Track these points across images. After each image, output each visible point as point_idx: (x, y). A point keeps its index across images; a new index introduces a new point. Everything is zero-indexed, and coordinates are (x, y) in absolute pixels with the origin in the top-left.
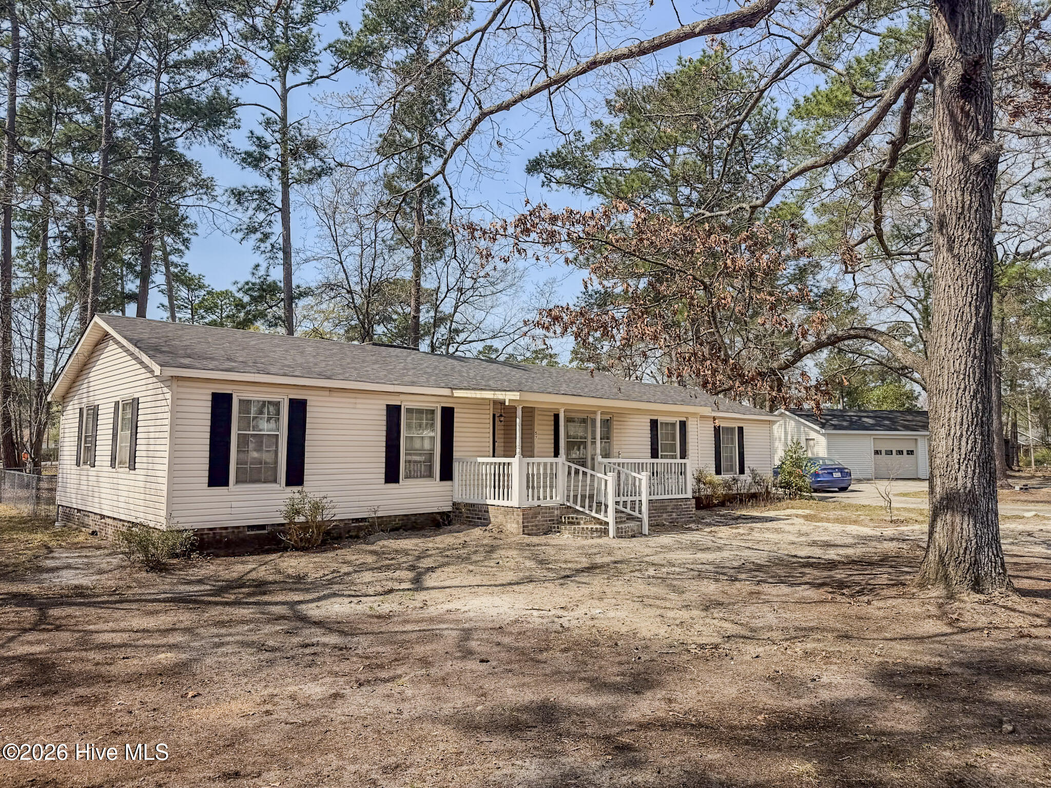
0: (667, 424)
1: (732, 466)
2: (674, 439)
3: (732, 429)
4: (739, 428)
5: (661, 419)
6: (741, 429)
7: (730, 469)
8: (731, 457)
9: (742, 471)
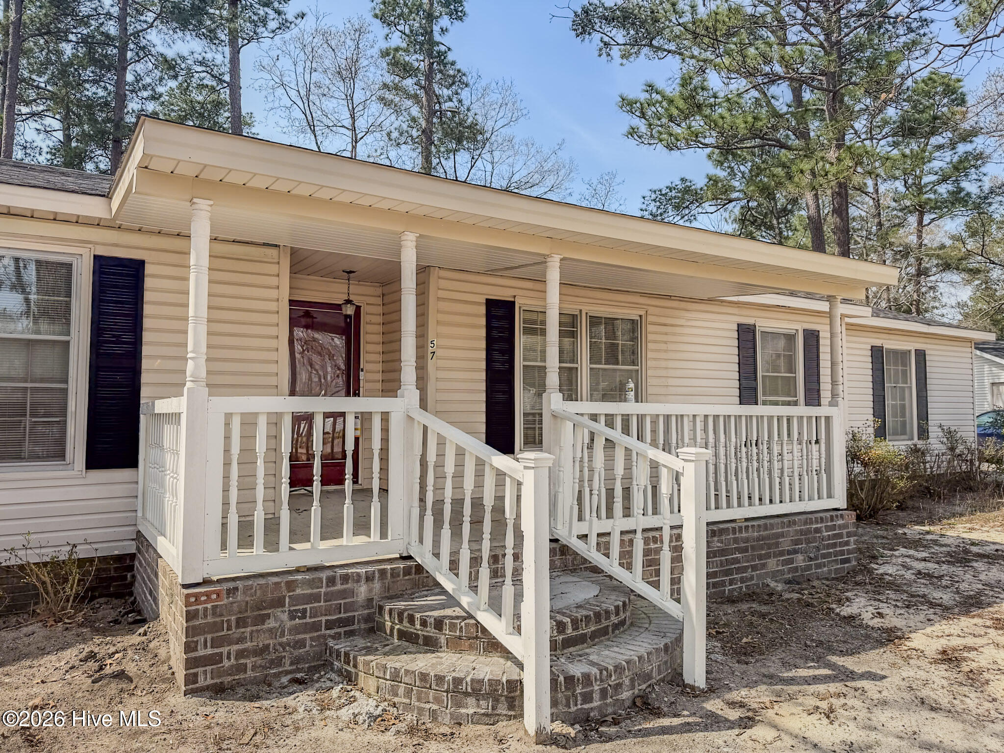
0: (775, 335)
1: (904, 424)
2: (791, 369)
3: (905, 354)
4: (917, 351)
5: (764, 323)
6: (921, 356)
7: (902, 430)
8: (903, 407)
9: (923, 433)
